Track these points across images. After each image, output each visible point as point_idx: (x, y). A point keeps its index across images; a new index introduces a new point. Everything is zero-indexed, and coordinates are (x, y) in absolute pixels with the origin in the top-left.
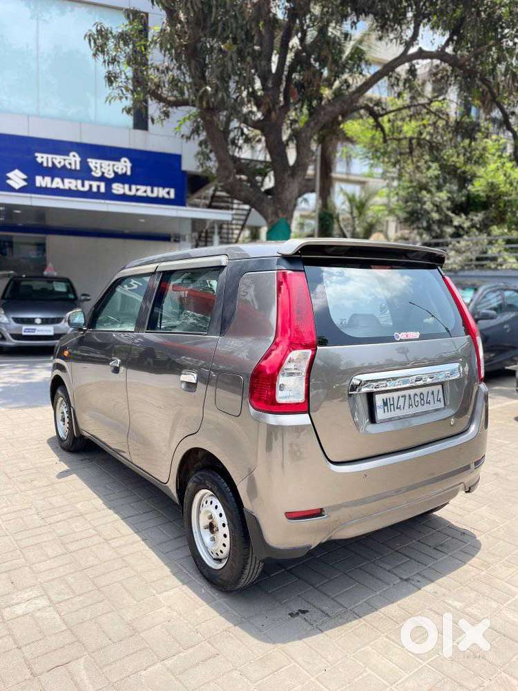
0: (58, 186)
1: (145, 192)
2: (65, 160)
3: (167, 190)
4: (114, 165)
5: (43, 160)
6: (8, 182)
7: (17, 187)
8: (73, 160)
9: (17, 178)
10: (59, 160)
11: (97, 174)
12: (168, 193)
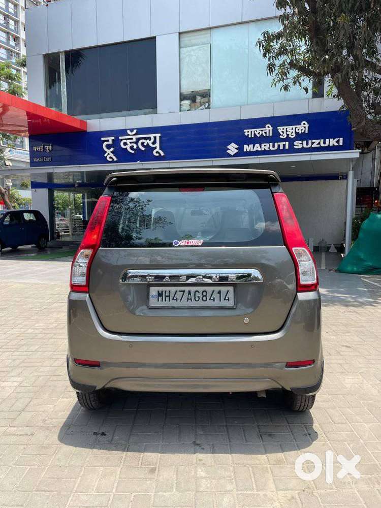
0: (257, 149)
1: (319, 143)
2: (262, 131)
3: (336, 139)
4: (296, 128)
5: (248, 133)
6: (228, 151)
7: (232, 154)
8: (268, 130)
9: (232, 148)
10: (258, 132)
11: (284, 136)
12: (338, 142)
